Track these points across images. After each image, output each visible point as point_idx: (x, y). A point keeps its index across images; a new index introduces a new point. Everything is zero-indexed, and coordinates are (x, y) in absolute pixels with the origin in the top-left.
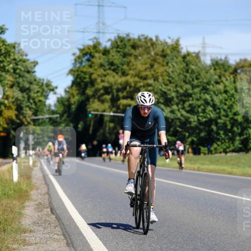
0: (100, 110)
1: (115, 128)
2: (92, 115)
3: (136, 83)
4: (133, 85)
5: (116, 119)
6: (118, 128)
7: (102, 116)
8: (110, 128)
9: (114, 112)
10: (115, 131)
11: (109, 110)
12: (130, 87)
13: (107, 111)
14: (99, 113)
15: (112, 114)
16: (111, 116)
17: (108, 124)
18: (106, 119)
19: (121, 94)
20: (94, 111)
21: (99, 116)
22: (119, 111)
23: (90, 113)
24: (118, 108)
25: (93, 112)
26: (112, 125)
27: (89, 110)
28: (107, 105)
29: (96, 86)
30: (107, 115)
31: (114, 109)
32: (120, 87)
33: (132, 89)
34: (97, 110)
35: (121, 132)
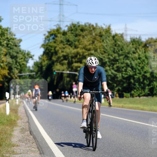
0: (61, 70)
1: (70, 81)
2: (56, 73)
3: (83, 53)
4: (81, 54)
5: (71, 75)
6: (72, 81)
7: (62, 74)
8: (67, 82)
9: (69, 71)
10: (70, 83)
11: (67, 70)
12: (80, 55)
13: (65, 70)
14: (60, 72)
15: (68, 72)
17: (66, 78)
18: (65, 75)
19: (74, 60)
20: (57, 70)
21: (60, 74)
22: (73, 70)
23: (54, 72)
24: (72, 68)
26: (68, 79)
27: (54, 70)
28: (65, 67)
29: (59, 55)
30: (65, 73)
31: (70, 69)
32: (73, 55)
33: (81, 57)
34: (59, 70)
35: (74, 83)
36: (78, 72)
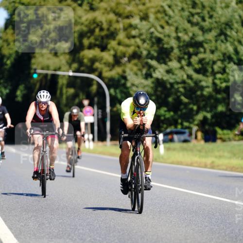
0: (52, 68)
1: (75, 96)
2: (39, 74)
3: (110, 23)
4: (105, 26)
5: (79, 81)
6: (81, 96)
7: (55, 77)
8: (67, 98)
9: (73, 72)
10: (77, 101)
11: (67, 67)
12: (102, 29)
13: (63, 68)
14: (50, 72)
15: (71, 74)
16: (69, 76)
17: (64, 91)
18: (62, 82)
19: (86, 42)
20: (43, 69)
21: (49, 77)
22: (82, 68)
23: (35, 73)
24: (81, 63)
25: (39, 71)
26: (71, 91)
27: (34, 67)
28: (63, 60)
30: (64, 76)
31: (75, 66)
32: (85, 29)
33: (104, 33)
34: (48, 68)
35: (86, 102)
36: (97, 73)
